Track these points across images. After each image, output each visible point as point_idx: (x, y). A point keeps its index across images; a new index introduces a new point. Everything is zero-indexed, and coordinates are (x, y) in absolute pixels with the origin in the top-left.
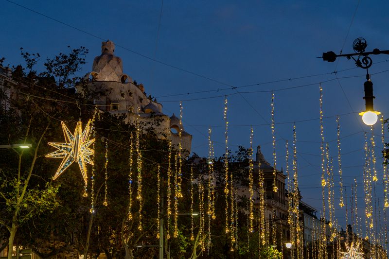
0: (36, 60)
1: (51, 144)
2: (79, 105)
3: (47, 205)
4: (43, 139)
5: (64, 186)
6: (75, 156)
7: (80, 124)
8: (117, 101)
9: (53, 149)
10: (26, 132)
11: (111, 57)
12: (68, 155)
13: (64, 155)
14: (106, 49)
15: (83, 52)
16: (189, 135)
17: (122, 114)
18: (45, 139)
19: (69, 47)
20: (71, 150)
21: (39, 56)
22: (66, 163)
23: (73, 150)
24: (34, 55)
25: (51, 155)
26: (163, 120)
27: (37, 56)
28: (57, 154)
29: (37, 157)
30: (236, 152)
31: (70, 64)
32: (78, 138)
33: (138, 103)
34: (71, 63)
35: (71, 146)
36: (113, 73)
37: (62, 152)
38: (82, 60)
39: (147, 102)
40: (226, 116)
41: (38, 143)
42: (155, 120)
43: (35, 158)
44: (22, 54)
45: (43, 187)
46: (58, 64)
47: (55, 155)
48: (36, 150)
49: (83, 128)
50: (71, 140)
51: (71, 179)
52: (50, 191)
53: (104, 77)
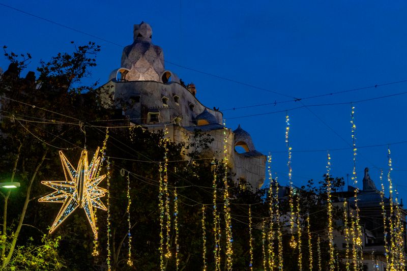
0: (25, 63)
1: (46, 183)
2: (83, 127)
3: (44, 267)
4: (38, 173)
5: (68, 238)
6: (79, 199)
7: (85, 154)
8: (156, 110)
9: (49, 190)
10: (14, 164)
11: (146, 46)
12: (69, 197)
13: (64, 198)
14: (140, 35)
15: (92, 50)
16: (262, 155)
17: (159, 131)
18: (40, 174)
19: (72, 42)
20: (73, 190)
21: (30, 57)
22: (67, 209)
23: (76, 191)
24: (23, 55)
25: (45, 199)
26: (213, 140)
27: (27, 57)
28: (54, 197)
29: (30, 198)
30: (320, 183)
31: (75, 68)
32: (83, 174)
33: (187, 111)
34: (76, 66)
35: (73, 185)
36: (150, 70)
37: (62, 193)
38: (91, 62)
39: (200, 110)
40: (288, 139)
41: (31, 179)
42: (200, 141)
43: (28, 201)
44: (6, 55)
45: (38, 243)
46: (56, 68)
47: (52, 198)
48: (29, 190)
49: (90, 160)
50: (74, 177)
51: (78, 228)
52: (47, 247)
53: (137, 76)
